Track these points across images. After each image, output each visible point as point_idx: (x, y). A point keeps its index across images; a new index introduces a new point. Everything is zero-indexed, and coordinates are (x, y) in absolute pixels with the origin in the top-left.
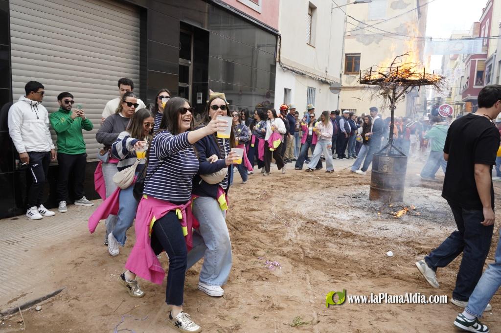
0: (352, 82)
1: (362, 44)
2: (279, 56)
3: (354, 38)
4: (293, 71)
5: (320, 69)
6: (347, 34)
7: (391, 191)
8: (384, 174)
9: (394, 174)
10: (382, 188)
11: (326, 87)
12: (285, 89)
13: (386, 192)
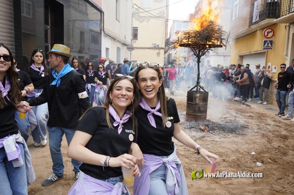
0: (134, 44)
1: (138, 22)
5: (122, 36)
7: (201, 115)
8: (197, 104)
9: (203, 104)
10: (196, 113)
11: (125, 47)
12: (106, 48)
13: (199, 115)
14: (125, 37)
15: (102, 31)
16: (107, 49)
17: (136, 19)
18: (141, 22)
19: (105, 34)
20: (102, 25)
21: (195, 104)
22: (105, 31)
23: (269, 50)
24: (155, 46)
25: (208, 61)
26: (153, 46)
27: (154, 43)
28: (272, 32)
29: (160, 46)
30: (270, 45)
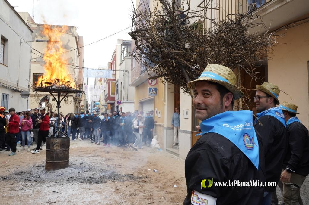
3: (39, 63)
5: (12, 82)
6: (32, 61)
7: (59, 163)
8: (55, 151)
9: (62, 150)
10: (54, 161)
11: (18, 94)
13: (57, 163)
14: (17, 83)
21: (53, 151)
23: (156, 96)
28: (156, 80)
30: (154, 92)
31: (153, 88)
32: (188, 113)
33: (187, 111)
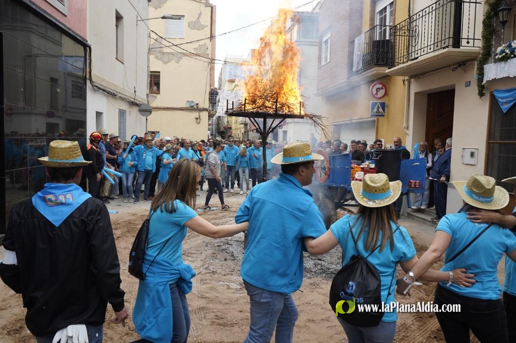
0: (153, 102)
1: (160, 62)
2: (90, 73)
4: (104, 90)
5: (129, 89)
11: (136, 109)
12: (97, 112)
14: (135, 91)
15: (88, 82)
16: (99, 114)
17: (157, 58)
18: (166, 63)
19: (93, 86)
20: (88, 70)
22: (93, 79)
23: (380, 118)
24: (193, 106)
25: (285, 132)
26: (188, 106)
27: (190, 100)
28: (384, 89)
29: (201, 106)
30: (381, 110)
31: (380, 103)
32: (476, 155)
33: (473, 150)
